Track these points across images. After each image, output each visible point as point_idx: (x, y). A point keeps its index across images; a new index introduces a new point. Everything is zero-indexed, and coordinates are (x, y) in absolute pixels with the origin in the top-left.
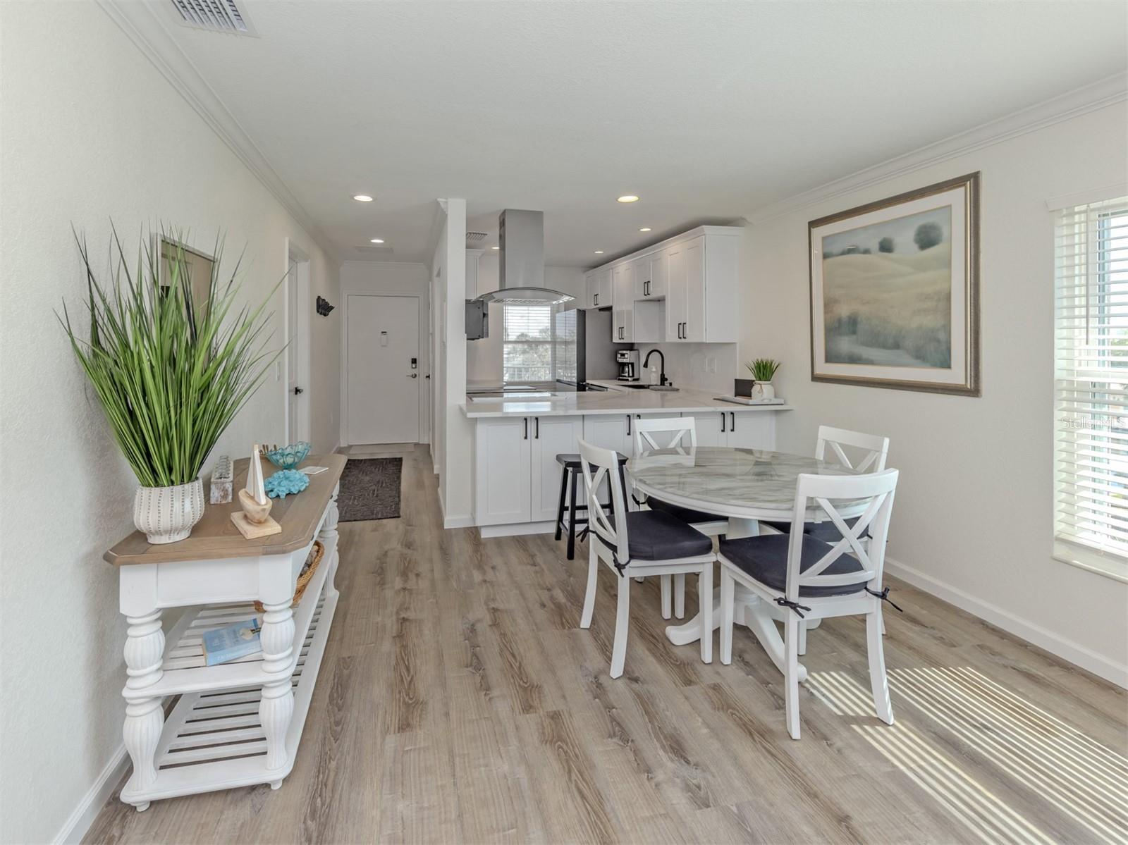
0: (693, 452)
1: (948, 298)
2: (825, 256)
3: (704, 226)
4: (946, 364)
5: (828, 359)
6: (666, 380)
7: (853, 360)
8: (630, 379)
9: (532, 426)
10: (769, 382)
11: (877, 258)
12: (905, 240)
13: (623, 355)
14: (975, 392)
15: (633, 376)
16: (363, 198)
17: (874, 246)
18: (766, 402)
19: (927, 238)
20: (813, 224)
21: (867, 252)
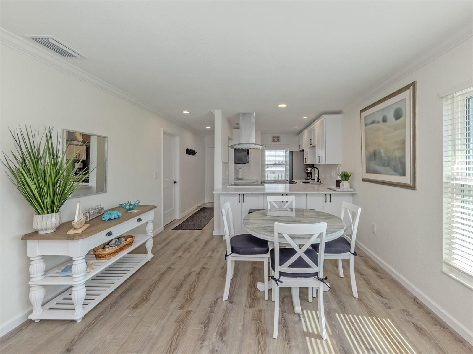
0: (294, 210)
1: (404, 142)
2: (366, 125)
3: (323, 115)
4: (404, 174)
5: (367, 172)
6: (320, 180)
7: (375, 172)
8: (310, 179)
9: (241, 198)
10: (347, 181)
11: (382, 125)
12: (390, 116)
13: (307, 169)
14: (413, 187)
15: (311, 178)
16: (186, 112)
17: (380, 119)
18: (345, 190)
19: (398, 115)
20: (362, 111)
21: (378, 122)
